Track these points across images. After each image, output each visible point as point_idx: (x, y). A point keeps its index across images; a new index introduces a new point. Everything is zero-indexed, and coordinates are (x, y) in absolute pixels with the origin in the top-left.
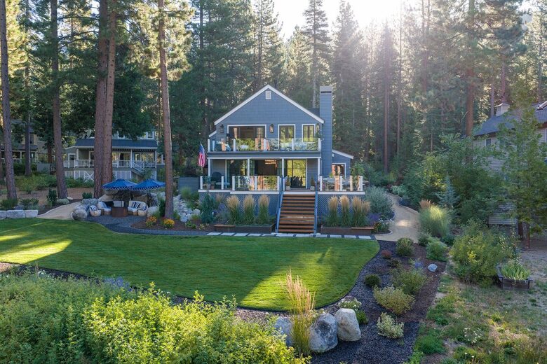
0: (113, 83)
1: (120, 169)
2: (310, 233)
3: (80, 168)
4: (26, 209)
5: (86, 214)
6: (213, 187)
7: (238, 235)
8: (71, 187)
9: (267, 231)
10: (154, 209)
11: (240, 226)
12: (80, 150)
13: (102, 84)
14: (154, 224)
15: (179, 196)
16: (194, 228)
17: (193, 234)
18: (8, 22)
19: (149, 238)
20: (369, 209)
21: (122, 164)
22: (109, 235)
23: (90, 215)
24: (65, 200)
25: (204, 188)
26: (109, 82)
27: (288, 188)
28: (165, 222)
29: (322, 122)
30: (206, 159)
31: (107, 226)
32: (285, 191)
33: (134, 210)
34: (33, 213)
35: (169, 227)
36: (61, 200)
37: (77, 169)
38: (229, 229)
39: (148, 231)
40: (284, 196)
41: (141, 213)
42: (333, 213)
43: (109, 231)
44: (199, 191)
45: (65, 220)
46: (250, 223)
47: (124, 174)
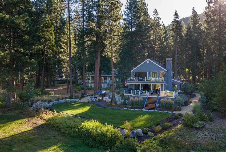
0: (99, 61)
1: (104, 83)
2: (154, 110)
3: (91, 83)
4: (76, 99)
5: (91, 101)
6: (128, 93)
7: (132, 109)
8: (88, 90)
9: (141, 108)
10: (110, 100)
11: (133, 107)
12: (92, 77)
13: (97, 61)
14: (109, 105)
15: (120, 95)
16: (120, 106)
17: (119, 108)
18: (71, 41)
19: (107, 109)
20: (173, 103)
21: (104, 81)
22: (96, 108)
23: (92, 101)
24: (86, 95)
25: (126, 93)
26: (98, 60)
27: (150, 95)
28: (112, 104)
29: (167, 71)
30: (127, 83)
31: (96, 105)
32: (149, 96)
33: (105, 100)
34: (77, 100)
35: (113, 106)
36: (85, 95)
37: (90, 83)
38: (130, 107)
39: (107, 107)
40: (148, 97)
41: (107, 101)
42: (162, 103)
43: (96, 107)
44: (124, 94)
45: (86, 103)
46: (136, 106)
47: (105, 85)
